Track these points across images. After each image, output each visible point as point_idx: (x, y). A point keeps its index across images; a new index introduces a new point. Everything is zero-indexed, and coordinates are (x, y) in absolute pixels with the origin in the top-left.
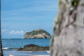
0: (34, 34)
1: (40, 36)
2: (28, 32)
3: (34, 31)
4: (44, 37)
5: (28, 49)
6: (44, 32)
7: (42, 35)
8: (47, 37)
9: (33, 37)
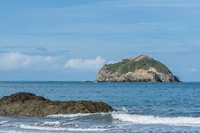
0: (125, 70)
1: (141, 74)
2: (110, 65)
3: (125, 61)
4: (152, 77)
5: (8, 108)
6: (154, 63)
7: (149, 72)
8: (161, 78)
9: (122, 78)
